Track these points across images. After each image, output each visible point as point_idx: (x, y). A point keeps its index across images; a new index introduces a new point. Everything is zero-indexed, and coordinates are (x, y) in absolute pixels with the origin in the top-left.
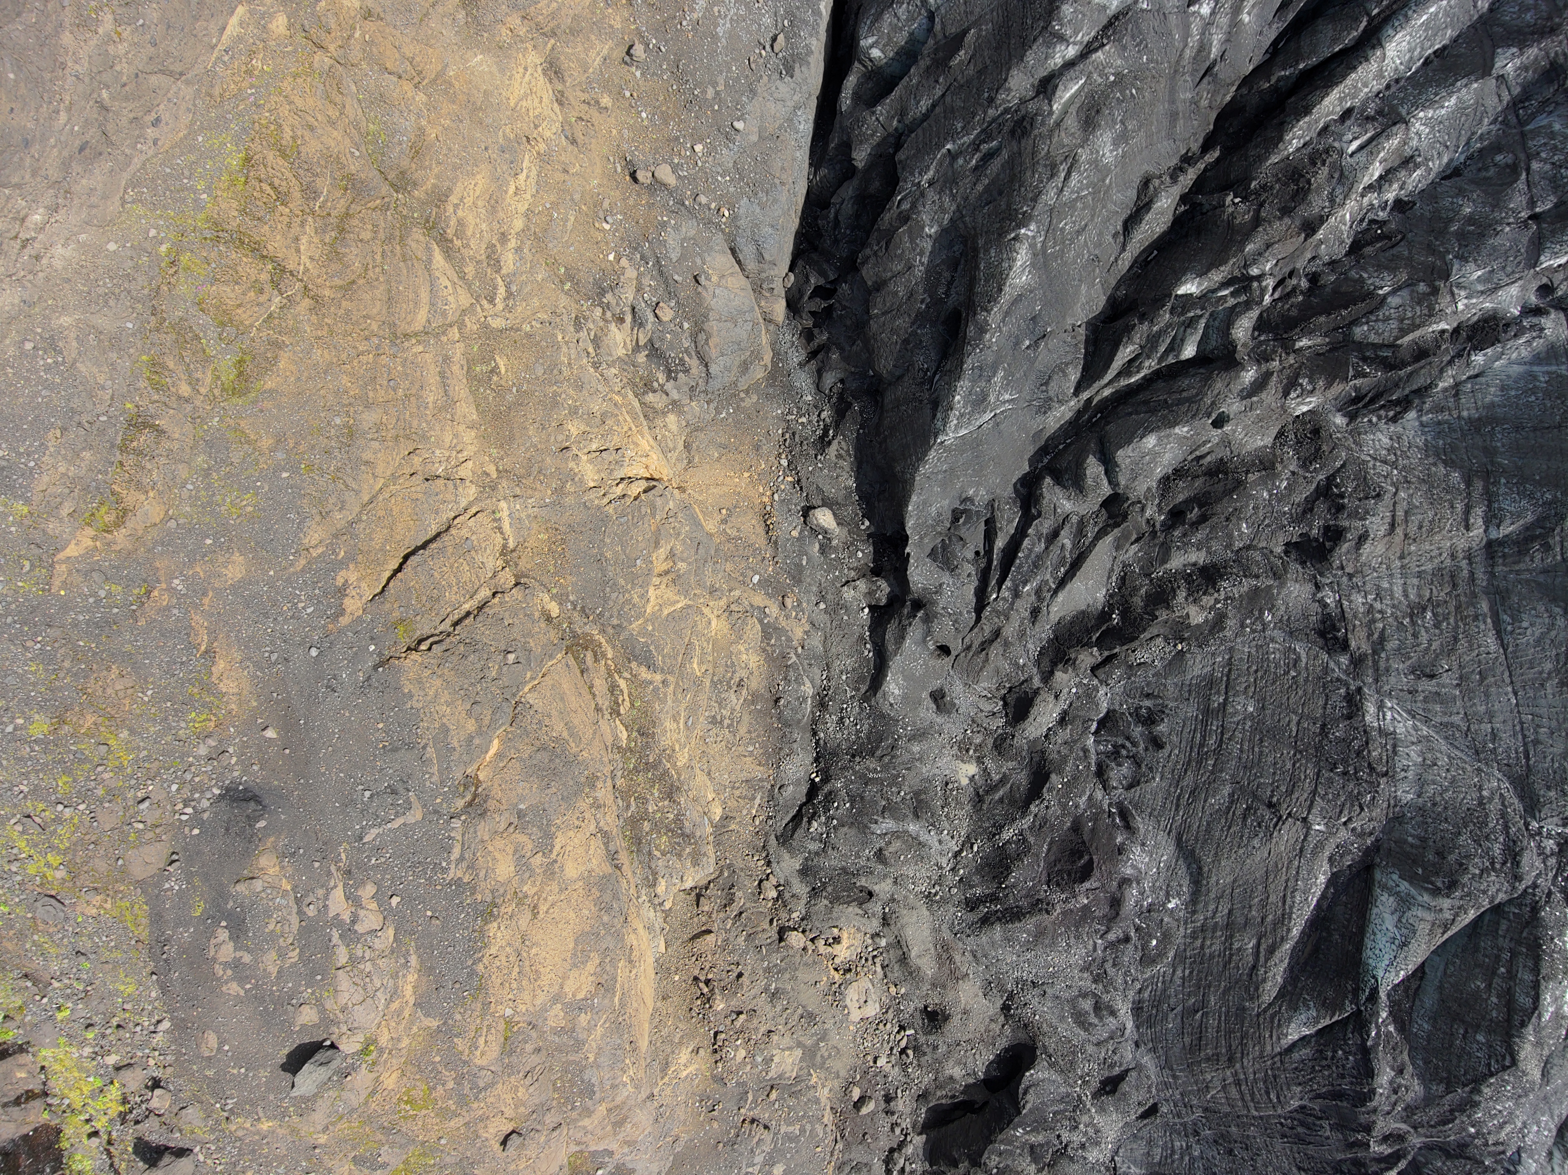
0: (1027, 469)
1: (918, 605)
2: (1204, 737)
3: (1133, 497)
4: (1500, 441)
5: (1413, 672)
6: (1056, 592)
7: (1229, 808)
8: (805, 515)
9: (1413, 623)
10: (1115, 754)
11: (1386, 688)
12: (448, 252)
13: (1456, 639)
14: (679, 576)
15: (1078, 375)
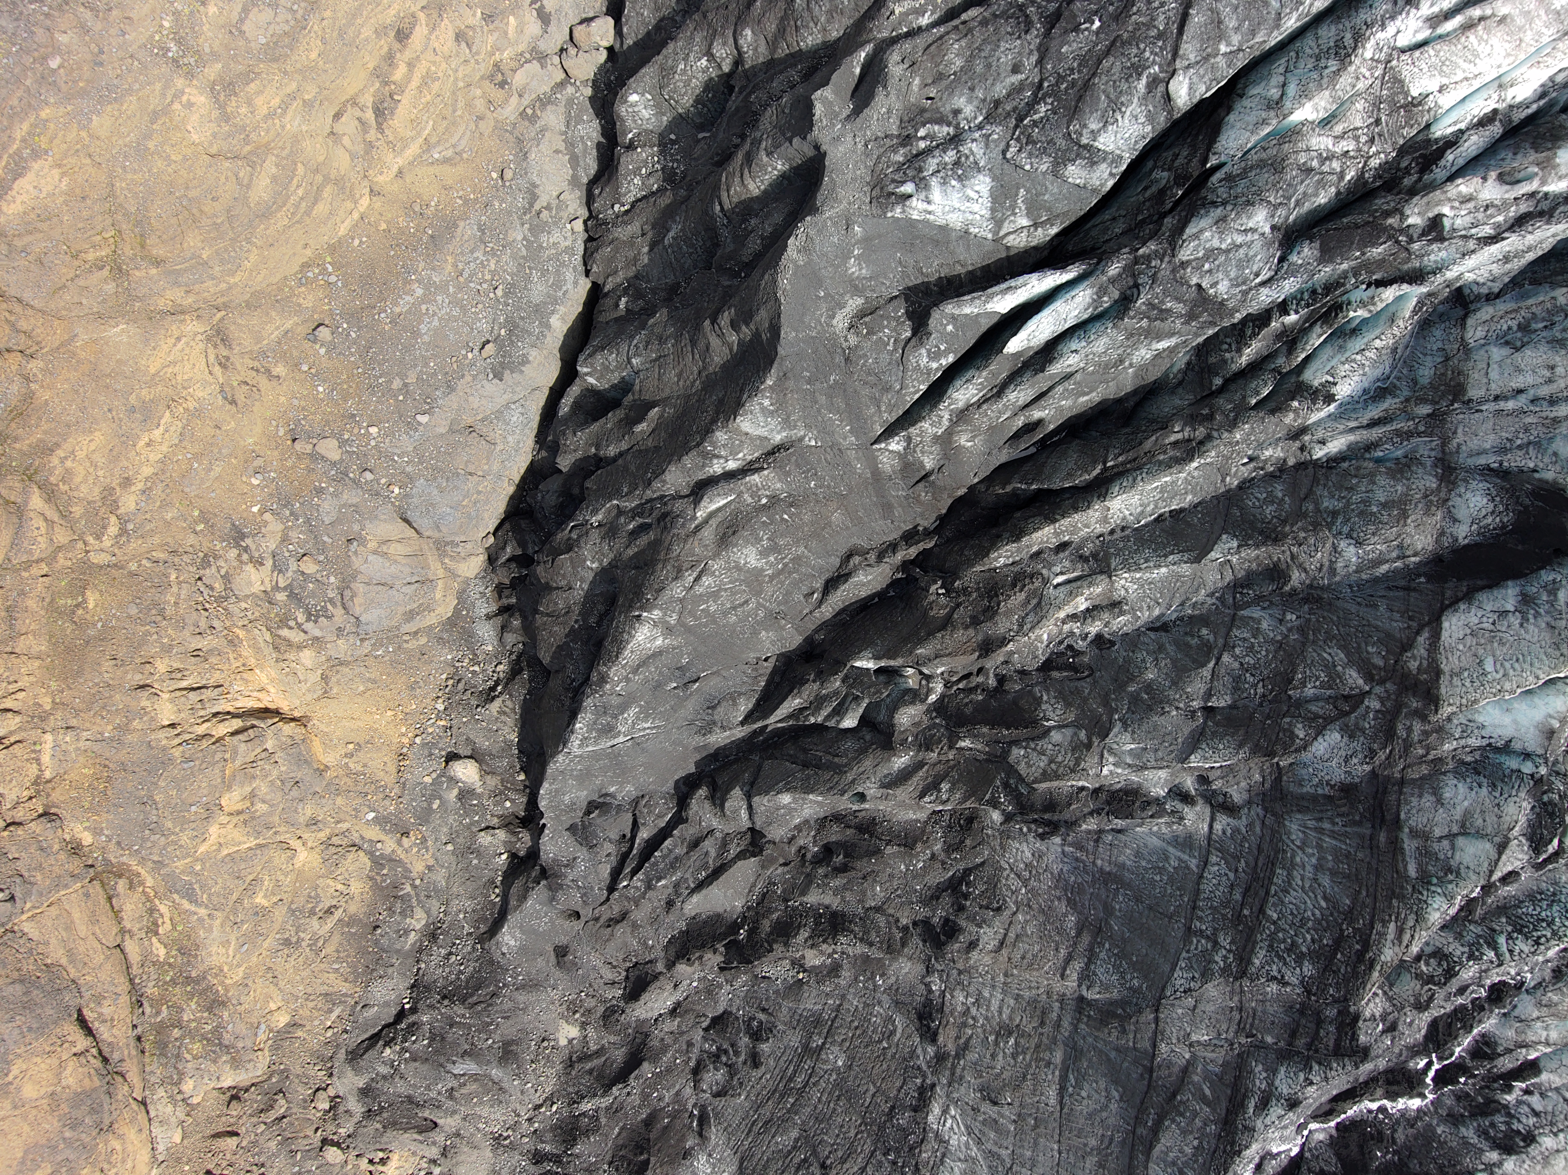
0: (693, 770)
1: (544, 873)
2: (795, 1071)
3: (769, 837)
4: (1120, 903)
5: (981, 1091)
6: (693, 891)
7: (790, 1152)
8: (447, 762)
9: (996, 1043)
10: (716, 1057)
11: (955, 1095)
12: (50, 494)
13: (1024, 1076)
14: (253, 818)
15: (750, 706)
